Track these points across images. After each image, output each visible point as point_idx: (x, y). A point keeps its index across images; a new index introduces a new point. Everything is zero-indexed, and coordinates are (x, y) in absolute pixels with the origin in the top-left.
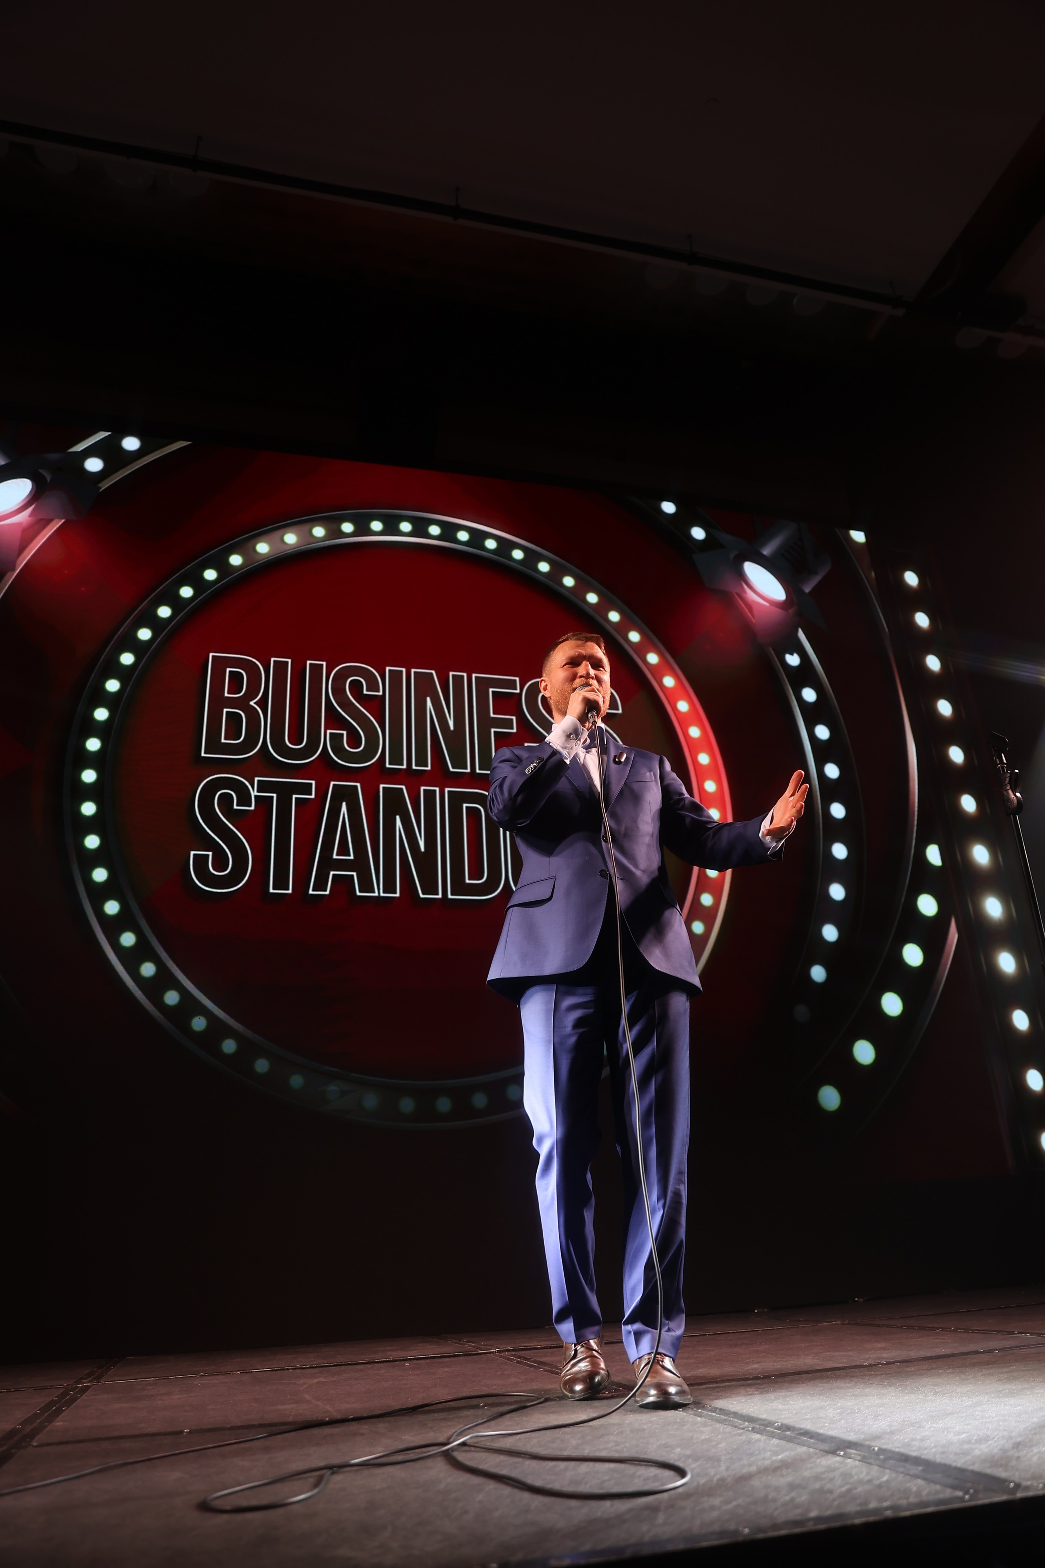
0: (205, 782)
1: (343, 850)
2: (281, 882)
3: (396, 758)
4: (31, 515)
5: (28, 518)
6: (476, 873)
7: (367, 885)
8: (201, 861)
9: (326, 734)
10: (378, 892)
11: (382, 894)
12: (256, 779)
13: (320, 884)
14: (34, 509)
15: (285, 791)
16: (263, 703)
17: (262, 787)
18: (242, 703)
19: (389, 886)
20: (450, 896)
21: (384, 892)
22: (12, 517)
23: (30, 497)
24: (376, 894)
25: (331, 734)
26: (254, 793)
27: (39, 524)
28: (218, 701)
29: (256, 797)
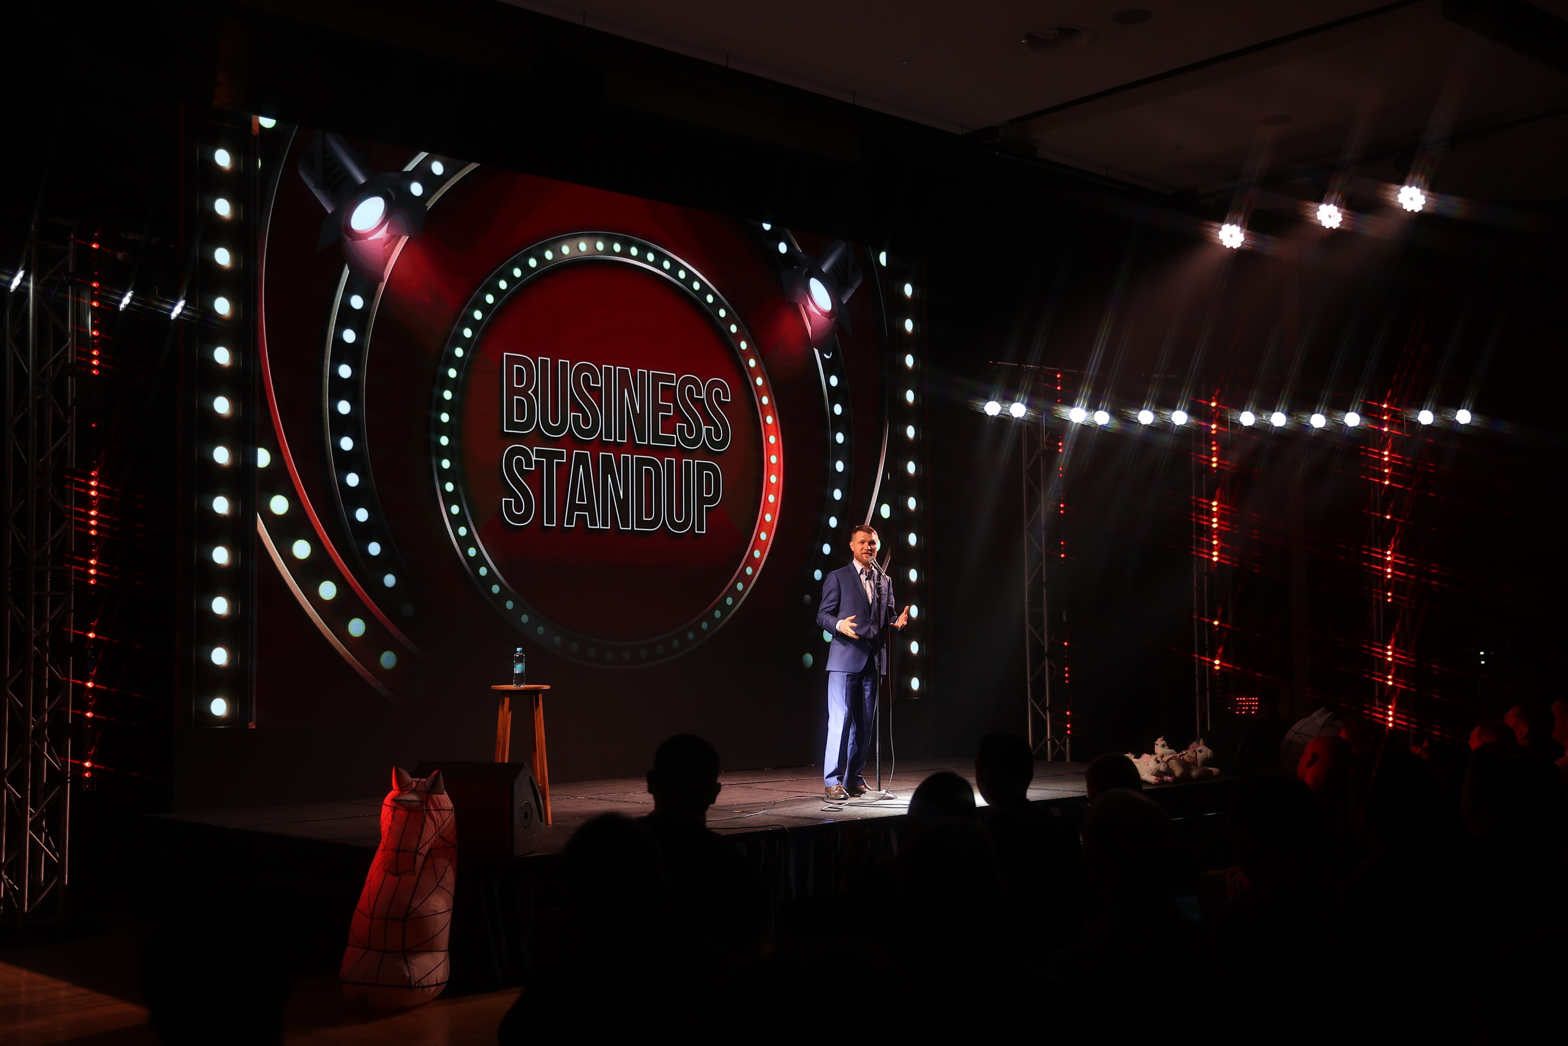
0: (507, 450)
1: (581, 499)
2: (550, 521)
3: (608, 436)
4: (387, 232)
5: (386, 235)
6: (649, 515)
7: (594, 523)
8: (508, 503)
9: (571, 415)
10: (599, 526)
11: (601, 527)
12: (535, 448)
13: (570, 522)
14: (389, 225)
15: (550, 456)
16: (535, 392)
17: (539, 454)
18: (523, 392)
19: (605, 524)
20: (635, 529)
21: (602, 526)
22: (375, 233)
23: (385, 214)
24: (598, 527)
25: (573, 415)
26: (534, 458)
27: (393, 239)
28: (512, 391)
29: (535, 460)
